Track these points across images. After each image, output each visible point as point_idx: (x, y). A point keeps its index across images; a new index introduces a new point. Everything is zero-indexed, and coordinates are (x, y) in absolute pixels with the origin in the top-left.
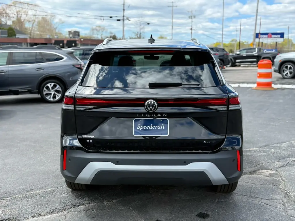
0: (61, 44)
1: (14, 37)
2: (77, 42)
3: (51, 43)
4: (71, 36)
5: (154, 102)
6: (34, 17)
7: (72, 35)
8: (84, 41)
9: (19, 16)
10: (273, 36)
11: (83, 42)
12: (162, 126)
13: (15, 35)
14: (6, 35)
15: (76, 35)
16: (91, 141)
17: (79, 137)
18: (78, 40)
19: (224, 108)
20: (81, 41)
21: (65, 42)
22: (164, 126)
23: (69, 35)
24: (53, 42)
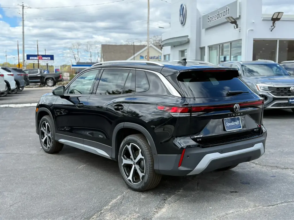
10: (44, 58)
16: (200, 140)
17: (192, 137)
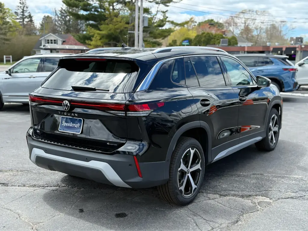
0: (279, 52)
1: (236, 46)
2: (297, 49)
3: (269, 50)
4: (292, 42)
5: (67, 103)
6: (262, 24)
7: (294, 42)
8: (305, 47)
9: (246, 24)
11: (305, 49)
12: (78, 125)
13: (237, 44)
14: (226, 43)
15: (299, 41)
18: (298, 47)
19: (123, 114)
20: (302, 48)
21: (284, 49)
22: (79, 125)
23: (291, 41)
24: (271, 49)
